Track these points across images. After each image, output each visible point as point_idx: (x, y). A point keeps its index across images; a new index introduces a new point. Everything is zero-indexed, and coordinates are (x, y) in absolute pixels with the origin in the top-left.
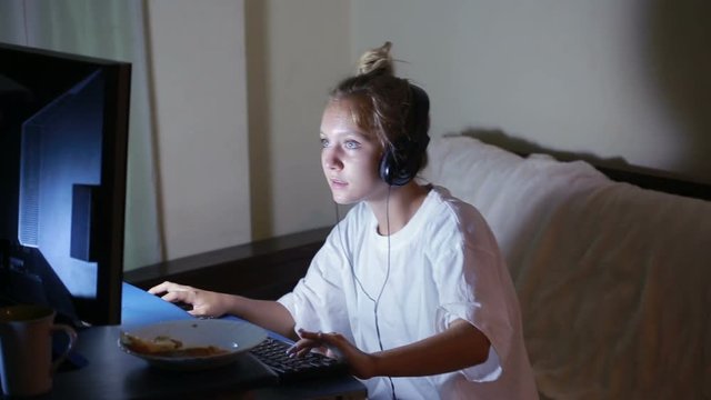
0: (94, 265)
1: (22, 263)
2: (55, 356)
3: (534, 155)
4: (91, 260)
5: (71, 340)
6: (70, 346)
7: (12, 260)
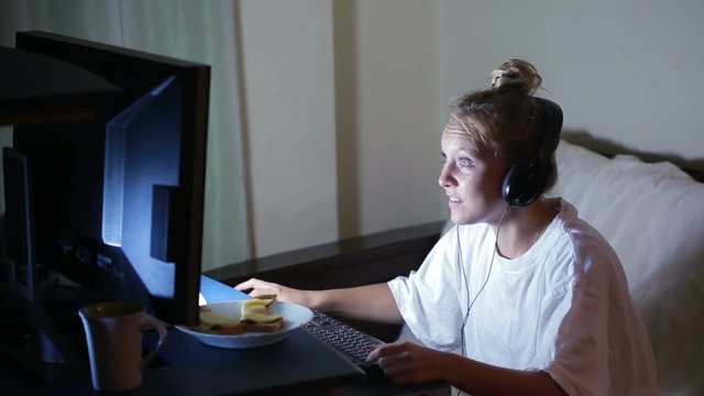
0: (172, 266)
1: (110, 261)
2: (145, 352)
3: (619, 156)
4: (169, 260)
5: (161, 337)
6: (160, 342)
7: (100, 256)
